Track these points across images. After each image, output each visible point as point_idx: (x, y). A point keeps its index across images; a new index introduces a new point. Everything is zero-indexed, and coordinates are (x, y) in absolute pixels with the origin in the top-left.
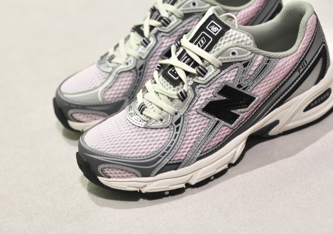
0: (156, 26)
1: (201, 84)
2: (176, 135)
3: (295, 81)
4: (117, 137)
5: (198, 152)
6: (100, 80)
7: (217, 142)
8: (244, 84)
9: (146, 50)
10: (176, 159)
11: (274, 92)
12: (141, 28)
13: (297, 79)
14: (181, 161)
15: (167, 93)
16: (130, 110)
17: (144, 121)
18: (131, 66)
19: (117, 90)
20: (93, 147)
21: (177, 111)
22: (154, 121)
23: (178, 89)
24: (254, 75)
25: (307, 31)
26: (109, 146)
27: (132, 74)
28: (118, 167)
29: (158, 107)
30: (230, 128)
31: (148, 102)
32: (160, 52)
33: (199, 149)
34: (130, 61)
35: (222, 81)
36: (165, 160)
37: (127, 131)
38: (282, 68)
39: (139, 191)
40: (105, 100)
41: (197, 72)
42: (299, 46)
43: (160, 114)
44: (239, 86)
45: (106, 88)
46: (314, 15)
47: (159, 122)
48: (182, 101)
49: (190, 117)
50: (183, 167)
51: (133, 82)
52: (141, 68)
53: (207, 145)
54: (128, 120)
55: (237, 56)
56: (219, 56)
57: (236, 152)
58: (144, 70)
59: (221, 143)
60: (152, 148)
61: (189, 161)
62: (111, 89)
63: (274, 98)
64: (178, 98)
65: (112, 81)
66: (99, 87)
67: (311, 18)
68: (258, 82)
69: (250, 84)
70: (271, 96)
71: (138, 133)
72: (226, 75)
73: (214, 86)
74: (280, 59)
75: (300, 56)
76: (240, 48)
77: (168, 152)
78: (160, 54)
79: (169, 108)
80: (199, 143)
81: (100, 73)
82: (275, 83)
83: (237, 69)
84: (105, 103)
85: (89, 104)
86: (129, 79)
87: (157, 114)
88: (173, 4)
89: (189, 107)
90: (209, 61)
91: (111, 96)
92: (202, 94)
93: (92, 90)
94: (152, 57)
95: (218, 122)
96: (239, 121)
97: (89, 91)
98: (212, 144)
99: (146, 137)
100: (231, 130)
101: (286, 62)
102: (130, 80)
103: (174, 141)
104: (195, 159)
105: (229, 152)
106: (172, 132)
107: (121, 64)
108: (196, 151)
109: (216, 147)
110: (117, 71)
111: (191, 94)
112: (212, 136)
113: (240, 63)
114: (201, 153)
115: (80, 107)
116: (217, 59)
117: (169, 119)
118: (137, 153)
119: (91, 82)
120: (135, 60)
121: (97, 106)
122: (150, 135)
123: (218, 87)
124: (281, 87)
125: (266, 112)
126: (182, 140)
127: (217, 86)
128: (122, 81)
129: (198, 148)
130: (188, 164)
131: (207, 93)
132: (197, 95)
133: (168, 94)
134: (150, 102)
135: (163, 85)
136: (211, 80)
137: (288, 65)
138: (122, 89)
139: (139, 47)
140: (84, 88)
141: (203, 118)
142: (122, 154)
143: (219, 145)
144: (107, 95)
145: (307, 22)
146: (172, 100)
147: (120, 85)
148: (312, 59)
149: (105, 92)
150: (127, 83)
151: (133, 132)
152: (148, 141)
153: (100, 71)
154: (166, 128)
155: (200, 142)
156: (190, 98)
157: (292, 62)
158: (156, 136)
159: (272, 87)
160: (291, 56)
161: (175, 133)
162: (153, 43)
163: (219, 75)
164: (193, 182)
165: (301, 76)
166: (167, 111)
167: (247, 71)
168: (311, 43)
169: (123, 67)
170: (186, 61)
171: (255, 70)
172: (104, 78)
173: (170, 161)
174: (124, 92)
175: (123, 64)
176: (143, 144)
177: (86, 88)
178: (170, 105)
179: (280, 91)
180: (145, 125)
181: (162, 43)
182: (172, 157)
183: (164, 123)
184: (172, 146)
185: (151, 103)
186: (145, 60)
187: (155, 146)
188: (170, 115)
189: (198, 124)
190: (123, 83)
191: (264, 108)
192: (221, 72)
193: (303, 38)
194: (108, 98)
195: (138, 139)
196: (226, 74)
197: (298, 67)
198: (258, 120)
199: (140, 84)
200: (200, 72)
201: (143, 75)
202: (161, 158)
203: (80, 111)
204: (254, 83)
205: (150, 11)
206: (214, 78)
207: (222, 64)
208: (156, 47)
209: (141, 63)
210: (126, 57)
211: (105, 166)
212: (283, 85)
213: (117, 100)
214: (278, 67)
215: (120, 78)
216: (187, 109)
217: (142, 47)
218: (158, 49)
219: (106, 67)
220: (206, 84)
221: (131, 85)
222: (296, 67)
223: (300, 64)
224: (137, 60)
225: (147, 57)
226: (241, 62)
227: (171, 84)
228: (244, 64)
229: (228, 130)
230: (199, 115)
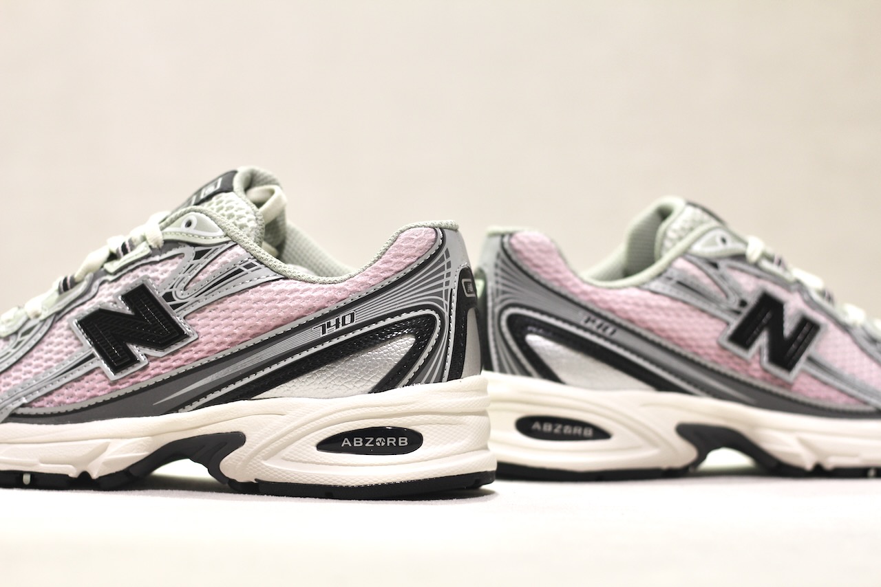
1: (109, 273)
3: (306, 348)
5: (19, 399)
7: (70, 400)
8: (179, 295)
21: (41, 310)
24: (206, 283)
30: (111, 383)
33: (26, 395)
35: (142, 275)
44: (168, 297)
48: (59, 294)
53: (46, 395)
55: (191, 230)
56: (169, 225)
68: (207, 301)
69: (191, 300)
72: (156, 267)
73: (124, 281)
74: (287, 278)
76: (205, 217)
80: (33, 383)
83: (182, 260)
89: (63, 310)
92: (99, 293)
95: (92, 356)
96: (135, 375)
98: (59, 399)
100: (110, 387)
101: (295, 292)
104: (5, 413)
105: (87, 439)
108: (16, 396)
109: (62, 411)
111: (82, 288)
113: (191, 248)
116: (160, 232)
123: (129, 285)
127: (129, 281)
129: (26, 392)
131: (108, 293)
132: (91, 293)
136: (126, 267)
137: (296, 298)
141: (71, 340)
143: (70, 408)
148: (375, 322)
155: (36, 383)
160: (318, 286)
161: (9, 350)
163: (143, 262)
165: (327, 344)
167: (195, 268)
168: (386, 284)
189: (57, 349)
191: (206, 375)
192: (152, 256)
196: (159, 265)
197: (324, 317)
198: (189, 403)
204: (199, 302)
206: (132, 263)
214: (271, 292)
216: (56, 313)
220: (116, 274)
222: (319, 315)
226: (195, 245)
228: (196, 252)
229: (105, 384)
230: (69, 333)
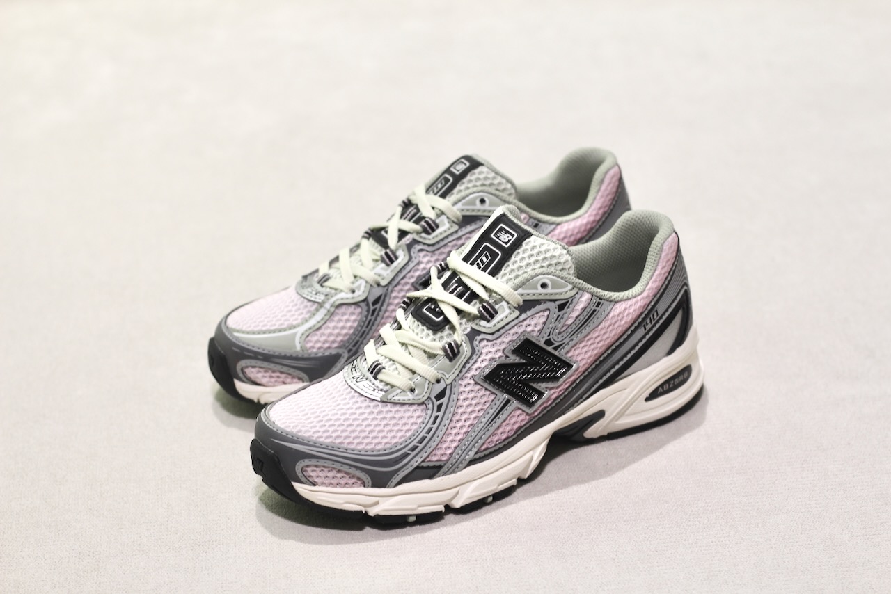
0: (411, 231)
1: (485, 333)
2: (437, 417)
3: (637, 344)
4: (330, 413)
5: (471, 450)
6: (302, 313)
7: (504, 436)
8: (557, 339)
9: (389, 272)
10: (435, 459)
11: (601, 358)
12: (383, 233)
13: (641, 340)
14: (442, 463)
15: (424, 345)
16: (354, 372)
17: (381, 390)
18: (359, 296)
19: (330, 335)
20: (288, 430)
21: (440, 376)
22: (399, 391)
23: (442, 337)
24: (574, 326)
25: (661, 260)
26: (317, 429)
27: (359, 310)
28: (333, 466)
29: (407, 368)
30: (527, 414)
31: (387, 359)
32: (412, 277)
33: (474, 446)
34: (359, 287)
35: (520, 330)
36: (416, 459)
37: (348, 406)
38: (619, 318)
39: (364, 512)
40: (307, 350)
41: (480, 311)
42: (647, 285)
43: (410, 379)
44: (549, 342)
45: (310, 328)
46: (674, 234)
47: (409, 393)
48: (451, 360)
49: (462, 389)
50: (445, 474)
51: (359, 325)
52: (376, 302)
53: (487, 440)
54: (352, 388)
55: (549, 290)
56: (520, 287)
57: (532, 458)
58: (382, 305)
59: (511, 439)
60: (394, 437)
61: (456, 465)
62: (318, 333)
63: (601, 371)
64: (443, 353)
65: (322, 319)
66: (299, 325)
67: (670, 239)
68: (579, 338)
69: (566, 340)
70: (597, 366)
71: (368, 410)
72: (527, 322)
73: (506, 339)
74: (616, 302)
75: (648, 301)
76: (554, 277)
77: (421, 446)
78: (413, 280)
79: (427, 369)
80: (474, 434)
81: (302, 303)
82: (606, 343)
83: (547, 313)
84: (306, 356)
85: (277, 354)
86: (353, 318)
87: (404, 379)
88: (443, 196)
89: (460, 372)
90: (502, 295)
91: (318, 345)
92: (484, 351)
93: (285, 330)
94: (398, 284)
95: (508, 401)
96: (543, 404)
97: (280, 331)
98: (496, 438)
99: (384, 418)
100: (528, 417)
101: (625, 309)
102: (355, 321)
103: (432, 428)
104: (465, 463)
105: (520, 458)
106: (429, 412)
107: (342, 291)
108: (468, 449)
109: (501, 446)
110: (334, 302)
111: (466, 350)
112: (496, 425)
113: (552, 303)
114: (476, 453)
115: (260, 357)
116: (516, 292)
117: (426, 389)
118: (367, 444)
119: (285, 315)
120: (369, 286)
121: (291, 358)
122: (390, 415)
123: (514, 341)
124: (614, 351)
125: (585, 393)
126: (446, 427)
127: (510, 338)
128: (340, 320)
129: (472, 443)
130: (452, 470)
131: (493, 350)
132: (477, 352)
133: (427, 347)
134: (391, 360)
135: (413, 330)
136: (503, 327)
137: (628, 314)
138: (339, 334)
139: (378, 265)
140: (271, 326)
141: (482, 392)
142: (341, 443)
143: (506, 442)
144: (310, 341)
145: (662, 245)
146: (432, 356)
147: (335, 328)
148: (667, 310)
149: (308, 336)
150: (349, 324)
151: (360, 407)
152: (387, 424)
153: (302, 299)
154: (419, 404)
155: (476, 433)
156: (464, 356)
157: (635, 310)
158: (401, 418)
159: (601, 350)
160: (634, 300)
161: (435, 414)
162: (403, 260)
163: (516, 322)
164: (458, 504)
165: (648, 337)
166: (423, 375)
167: (562, 317)
168: (666, 282)
169: (345, 296)
170: (456, 292)
171: (577, 318)
172: (309, 312)
173: (423, 461)
174: (342, 341)
175: (346, 291)
176: (377, 429)
177: (275, 325)
178: (429, 365)
179: (611, 359)
180: (383, 396)
181: (418, 263)
182: (427, 454)
183: (417, 395)
184: (429, 436)
185: (393, 361)
186: (386, 288)
187: (400, 434)
188: (427, 382)
189: (474, 402)
190: (341, 324)
191: (583, 386)
192: (520, 315)
193: (654, 272)
194: (313, 347)
195: (370, 420)
196: (528, 320)
197: (643, 320)
198: (572, 406)
199: (371, 329)
200: (485, 313)
201: (378, 315)
202: (408, 454)
203: (259, 363)
204: (572, 340)
205: (400, 205)
206: (508, 324)
207: (522, 301)
208: (408, 268)
209: (377, 292)
210: (352, 279)
211: (309, 463)
212: (617, 348)
213: (327, 354)
214: (613, 317)
215: (338, 314)
216: (458, 375)
217: (383, 265)
218: (410, 271)
219: (314, 293)
220: (493, 334)
221: (356, 329)
222: (640, 320)
223: (647, 316)
224: (371, 286)
225: (390, 283)
226: (554, 301)
227: (429, 328)
228: (559, 306)
229: (523, 417)
230: (478, 387)
